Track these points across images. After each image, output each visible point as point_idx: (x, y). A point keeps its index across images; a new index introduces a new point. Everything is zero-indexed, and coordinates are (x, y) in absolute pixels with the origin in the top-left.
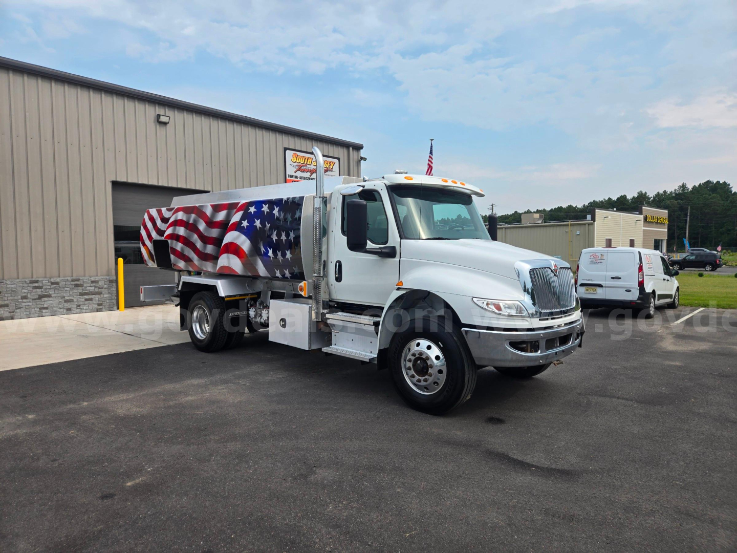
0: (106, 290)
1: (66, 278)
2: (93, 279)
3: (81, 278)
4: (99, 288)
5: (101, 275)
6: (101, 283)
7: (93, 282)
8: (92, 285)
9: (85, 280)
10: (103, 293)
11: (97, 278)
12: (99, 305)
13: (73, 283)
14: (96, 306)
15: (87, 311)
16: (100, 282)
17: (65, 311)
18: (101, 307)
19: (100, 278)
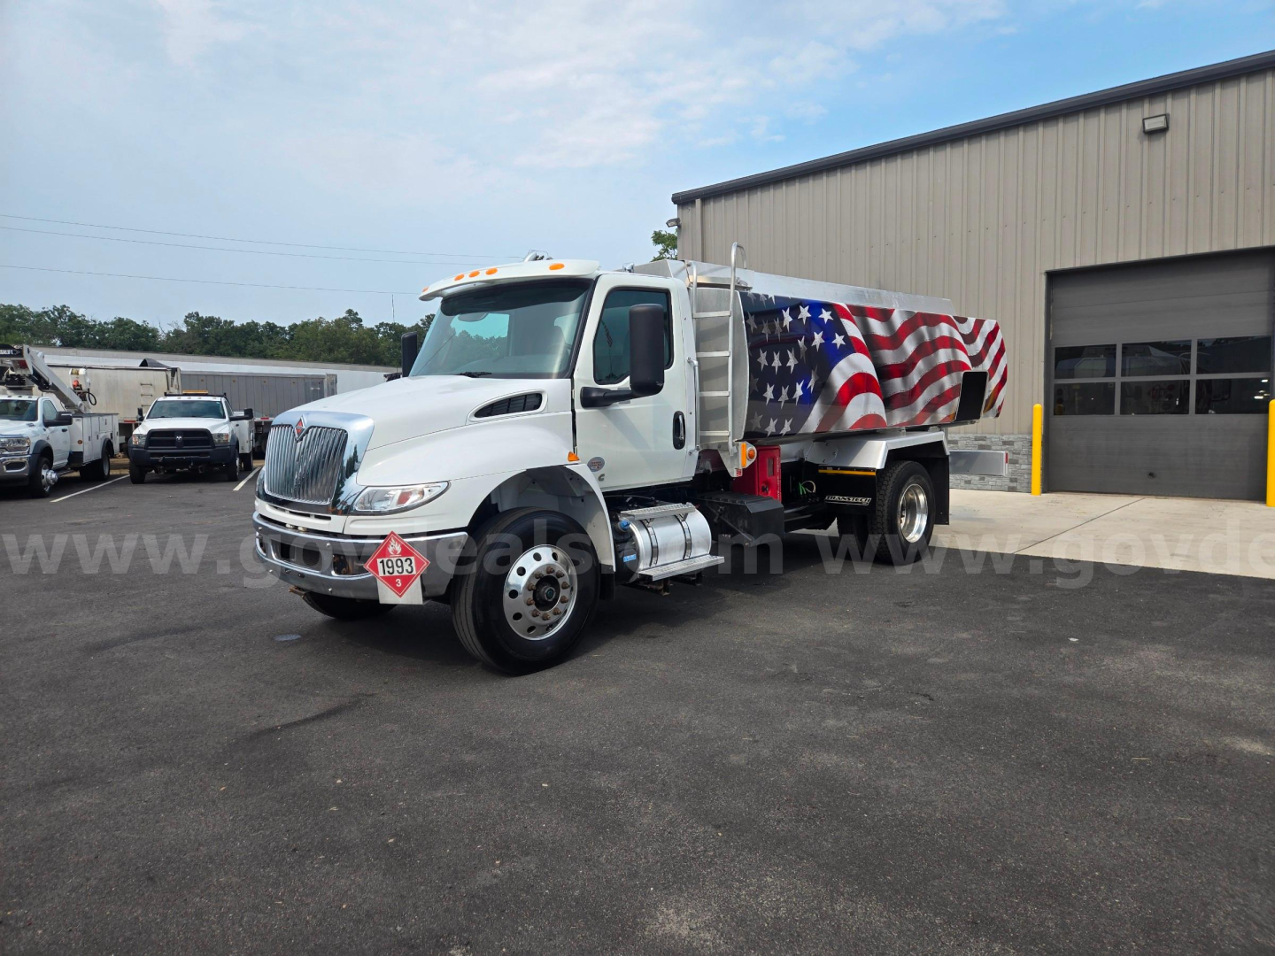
0: (1025, 457)
1: (968, 435)
2: (1005, 438)
3: (988, 436)
4: (1014, 453)
5: (1019, 433)
6: (1017, 446)
7: (1005, 443)
8: (1003, 447)
9: (993, 440)
10: (1020, 461)
11: (1012, 438)
12: (1012, 480)
13: (976, 442)
14: (1007, 483)
15: (993, 488)
16: (1015, 444)
17: (963, 484)
18: (1014, 484)
19: (1016, 437)
